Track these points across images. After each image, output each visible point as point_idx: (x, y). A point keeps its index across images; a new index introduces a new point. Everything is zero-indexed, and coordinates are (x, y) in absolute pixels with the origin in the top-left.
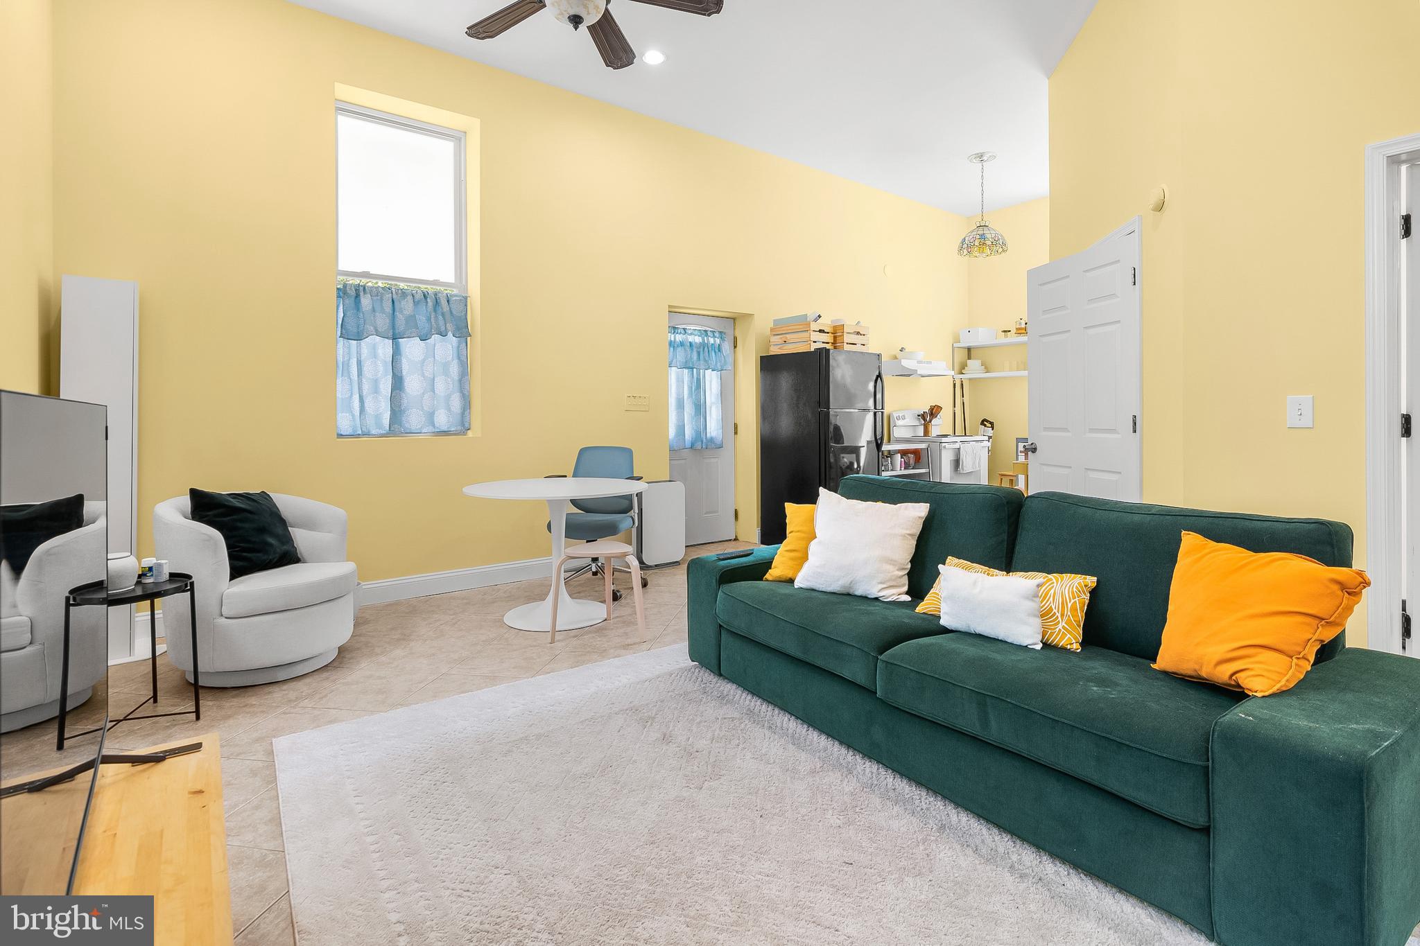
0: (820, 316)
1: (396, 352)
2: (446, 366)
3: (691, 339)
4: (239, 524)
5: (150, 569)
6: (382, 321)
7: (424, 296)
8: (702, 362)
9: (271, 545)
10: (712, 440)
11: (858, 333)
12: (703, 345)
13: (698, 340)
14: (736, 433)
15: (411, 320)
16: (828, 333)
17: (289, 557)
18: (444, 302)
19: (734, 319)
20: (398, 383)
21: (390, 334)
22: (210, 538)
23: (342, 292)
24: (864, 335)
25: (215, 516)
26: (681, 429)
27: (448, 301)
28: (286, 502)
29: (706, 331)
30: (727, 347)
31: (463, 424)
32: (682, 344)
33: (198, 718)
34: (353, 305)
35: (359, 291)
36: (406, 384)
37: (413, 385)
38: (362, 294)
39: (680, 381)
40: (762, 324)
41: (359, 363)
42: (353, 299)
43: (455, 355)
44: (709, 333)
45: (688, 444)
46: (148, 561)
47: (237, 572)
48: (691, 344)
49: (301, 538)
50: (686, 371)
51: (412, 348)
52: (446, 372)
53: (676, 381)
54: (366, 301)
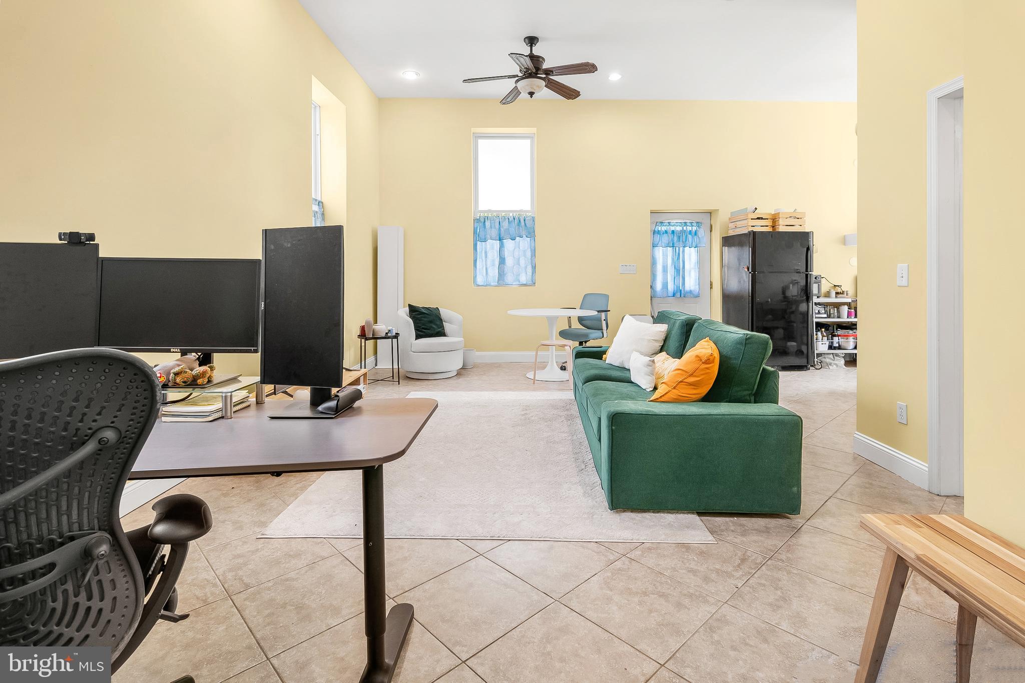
0: (756, 209)
1: (502, 246)
2: (525, 251)
3: (673, 228)
4: (423, 319)
5: (390, 331)
6: (494, 233)
7: (514, 218)
8: (681, 243)
9: (433, 328)
10: (691, 292)
12: (683, 231)
13: (679, 228)
14: (711, 288)
15: (507, 231)
16: (767, 219)
17: (441, 333)
18: (522, 221)
19: (710, 213)
20: (502, 261)
21: (498, 238)
22: (408, 322)
23: (477, 221)
24: (801, 218)
25: (415, 315)
26: (665, 285)
27: (525, 220)
28: (444, 313)
29: (685, 223)
30: (702, 232)
31: (532, 281)
32: (666, 232)
33: (399, 384)
34: (483, 226)
35: (486, 219)
36: (506, 261)
37: (509, 262)
38: (486, 221)
39: (665, 256)
40: (722, 217)
41: (486, 252)
42: (482, 223)
43: (529, 246)
44: (688, 224)
45: (671, 294)
46: (390, 328)
47: (418, 337)
48: (673, 232)
49: (447, 327)
50: (670, 249)
51: (509, 244)
52: (525, 255)
54: (488, 224)
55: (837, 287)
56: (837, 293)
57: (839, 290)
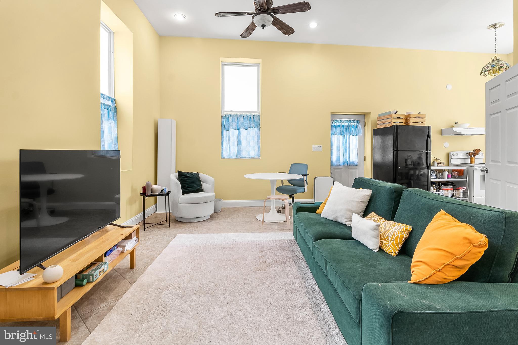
0: (397, 112)
1: (239, 133)
2: (253, 137)
3: (343, 124)
4: (188, 181)
5: (164, 189)
6: (234, 125)
7: (247, 116)
8: (348, 132)
9: (195, 187)
10: (353, 162)
11: (419, 118)
12: (348, 126)
13: (346, 124)
14: (365, 160)
15: (243, 124)
16: (403, 118)
17: (200, 190)
18: (252, 118)
19: (364, 115)
20: (239, 142)
21: (237, 128)
22: (177, 183)
23: (223, 117)
24: (423, 118)
25: (183, 178)
26: (338, 159)
27: (254, 117)
28: (202, 176)
29: (350, 121)
30: (360, 126)
31: (258, 156)
32: (339, 126)
34: (227, 121)
35: (229, 116)
36: (242, 143)
37: (244, 143)
38: (229, 117)
39: (338, 140)
40: (374, 116)
41: (229, 137)
42: (227, 119)
43: (256, 134)
44: (352, 121)
45: (341, 163)
46: (164, 187)
47: (184, 193)
48: (343, 126)
49: (204, 185)
50: (341, 136)
51: (243, 132)
52: (254, 140)
53: (337, 140)
54: (230, 119)
55: (438, 160)
56: (438, 163)
57: (439, 162)
